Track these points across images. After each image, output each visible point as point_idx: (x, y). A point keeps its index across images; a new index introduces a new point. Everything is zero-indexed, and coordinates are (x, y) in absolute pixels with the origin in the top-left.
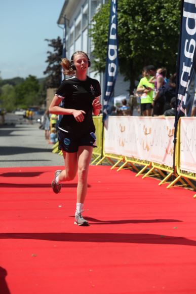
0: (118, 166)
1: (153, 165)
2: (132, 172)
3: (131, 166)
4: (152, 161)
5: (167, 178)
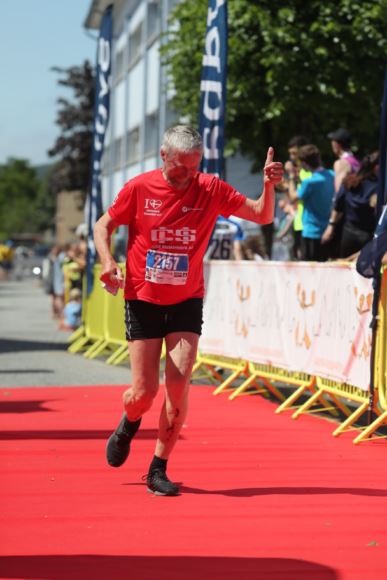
0: (232, 386)
1: (319, 383)
2: (268, 401)
3: (265, 387)
4: (317, 374)
5: (353, 416)
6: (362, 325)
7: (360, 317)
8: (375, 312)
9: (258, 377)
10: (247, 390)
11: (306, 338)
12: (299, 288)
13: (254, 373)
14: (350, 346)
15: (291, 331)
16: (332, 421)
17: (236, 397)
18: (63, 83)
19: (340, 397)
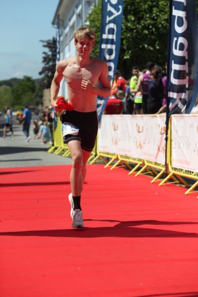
1: (145, 162)
2: (125, 170)
3: (125, 164)
4: (145, 159)
5: (159, 175)
6: (162, 139)
7: (161, 136)
8: (167, 134)
9: (122, 161)
10: (117, 166)
11: (140, 145)
12: (137, 125)
13: (120, 159)
14: (157, 147)
15: (134, 142)
16: (151, 177)
17: (113, 169)
18: (45, 46)
19: (154, 167)
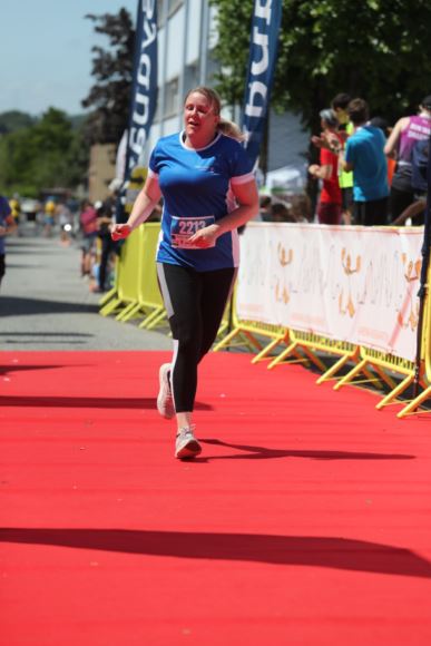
0: (271, 355)
1: (363, 353)
2: (308, 371)
3: (306, 356)
4: (361, 344)
5: (397, 389)
6: (409, 293)
7: (407, 284)
8: (424, 280)
9: (298, 346)
10: (287, 359)
11: (350, 306)
12: (344, 253)
13: (295, 341)
14: (397, 314)
15: (334, 298)
16: (376, 393)
17: (275, 366)
19: (384, 368)
